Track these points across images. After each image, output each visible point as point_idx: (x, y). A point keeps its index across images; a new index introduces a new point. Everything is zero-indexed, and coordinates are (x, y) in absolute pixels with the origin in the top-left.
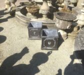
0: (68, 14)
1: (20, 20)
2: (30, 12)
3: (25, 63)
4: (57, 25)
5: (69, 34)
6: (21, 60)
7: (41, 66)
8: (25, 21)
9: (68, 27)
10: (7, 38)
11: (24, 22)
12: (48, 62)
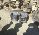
0: (28, 6)
3: (12, 28)
11: (9, 11)
12: (22, 26)
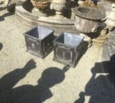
0: (93, 10)
1: (22, 18)
2: (37, 7)
3: (30, 83)
4: (78, 27)
5: (94, 40)
6: (24, 79)
7: (54, 87)
8: (30, 20)
9: (93, 30)
10: (4, 45)
11: (29, 22)
12: (65, 81)
